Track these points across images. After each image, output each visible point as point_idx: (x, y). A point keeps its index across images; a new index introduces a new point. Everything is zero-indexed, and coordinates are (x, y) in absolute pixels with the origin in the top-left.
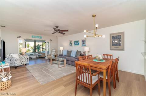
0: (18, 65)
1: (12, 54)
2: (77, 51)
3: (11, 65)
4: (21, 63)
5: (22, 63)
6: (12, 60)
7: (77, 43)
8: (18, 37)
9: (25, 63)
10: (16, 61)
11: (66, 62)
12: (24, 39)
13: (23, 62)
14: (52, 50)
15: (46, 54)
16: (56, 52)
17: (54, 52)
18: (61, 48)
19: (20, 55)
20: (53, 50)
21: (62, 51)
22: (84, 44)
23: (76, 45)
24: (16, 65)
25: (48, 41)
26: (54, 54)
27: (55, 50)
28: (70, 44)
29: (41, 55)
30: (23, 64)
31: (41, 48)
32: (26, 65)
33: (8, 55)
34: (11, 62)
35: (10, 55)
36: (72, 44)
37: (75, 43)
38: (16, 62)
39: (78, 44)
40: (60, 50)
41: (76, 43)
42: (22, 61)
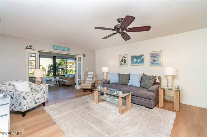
0: (28, 109)
1: (14, 83)
2: (144, 74)
3: (13, 107)
4: (36, 103)
5: (38, 101)
6: (14, 97)
7: (138, 59)
8: (26, 48)
9: (42, 101)
10: (24, 98)
11: (132, 99)
12: (38, 52)
13: (38, 99)
14: (87, 72)
15: (76, 81)
16: (95, 76)
17: (92, 76)
18: (105, 70)
19: (32, 84)
20: (89, 73)
21: (105, 74)
22: (156, 62)
23: (135, 63)
24: (25, 109)
25: (80, 56)
26: (91, 79)
27: (92, 73)
28: (122, 62)
29: (66, 81)
30: (39, 104)
31: (60, 68)
32: (44, 104)
33: (7, 85)
34: (14, 102)
35: (10, 85)
36: (125, 62)
37: (132, 60)
38: (24, 102)
39: (142, 61)
40: (104, 73)
41: (135, 60)
42: (36, 98)
